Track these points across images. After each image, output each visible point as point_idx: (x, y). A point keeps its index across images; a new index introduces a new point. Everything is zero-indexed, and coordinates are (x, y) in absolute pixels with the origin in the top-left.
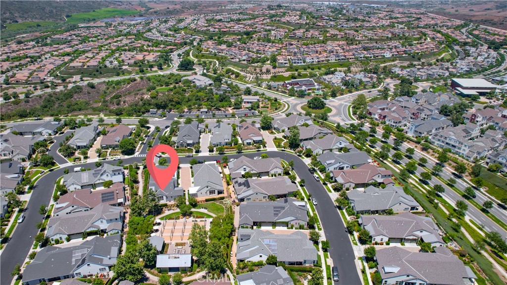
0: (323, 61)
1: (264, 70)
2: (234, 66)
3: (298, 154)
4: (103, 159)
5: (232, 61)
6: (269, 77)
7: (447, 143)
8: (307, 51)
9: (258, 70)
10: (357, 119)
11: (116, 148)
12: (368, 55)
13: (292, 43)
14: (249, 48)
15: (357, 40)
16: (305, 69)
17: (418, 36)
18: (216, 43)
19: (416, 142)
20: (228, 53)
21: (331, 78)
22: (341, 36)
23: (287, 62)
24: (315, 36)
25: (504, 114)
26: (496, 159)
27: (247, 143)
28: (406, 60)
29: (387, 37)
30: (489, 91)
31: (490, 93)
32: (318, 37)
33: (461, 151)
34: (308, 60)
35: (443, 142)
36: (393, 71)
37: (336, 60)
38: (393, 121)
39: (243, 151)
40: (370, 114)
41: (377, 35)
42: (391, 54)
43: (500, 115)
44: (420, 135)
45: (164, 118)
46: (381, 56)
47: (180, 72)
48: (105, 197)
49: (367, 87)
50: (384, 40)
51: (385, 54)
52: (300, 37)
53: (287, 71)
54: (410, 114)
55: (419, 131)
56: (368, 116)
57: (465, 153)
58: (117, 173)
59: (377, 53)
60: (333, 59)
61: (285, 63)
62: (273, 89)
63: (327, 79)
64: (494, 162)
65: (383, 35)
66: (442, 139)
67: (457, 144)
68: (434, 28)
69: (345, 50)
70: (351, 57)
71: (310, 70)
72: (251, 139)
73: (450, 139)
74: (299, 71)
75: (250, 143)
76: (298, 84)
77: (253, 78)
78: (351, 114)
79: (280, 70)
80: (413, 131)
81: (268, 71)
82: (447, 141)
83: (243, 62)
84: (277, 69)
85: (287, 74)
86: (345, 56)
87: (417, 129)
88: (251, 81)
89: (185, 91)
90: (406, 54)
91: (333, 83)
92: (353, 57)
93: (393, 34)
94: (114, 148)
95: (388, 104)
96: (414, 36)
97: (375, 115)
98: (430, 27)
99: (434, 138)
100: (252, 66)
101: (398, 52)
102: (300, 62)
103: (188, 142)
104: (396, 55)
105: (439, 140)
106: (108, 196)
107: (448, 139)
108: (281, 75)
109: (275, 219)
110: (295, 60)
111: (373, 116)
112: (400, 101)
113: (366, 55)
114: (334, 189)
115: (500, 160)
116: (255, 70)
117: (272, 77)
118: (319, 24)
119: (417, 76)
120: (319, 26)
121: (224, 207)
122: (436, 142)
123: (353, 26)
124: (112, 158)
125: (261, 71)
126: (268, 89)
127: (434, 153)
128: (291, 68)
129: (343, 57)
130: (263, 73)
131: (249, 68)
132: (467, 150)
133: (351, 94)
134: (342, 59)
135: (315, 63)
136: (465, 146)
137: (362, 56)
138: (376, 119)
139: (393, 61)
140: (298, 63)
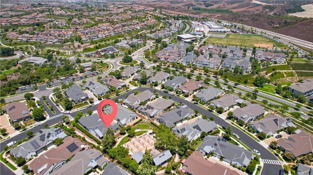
0: (108, 35)
1: (76, 46)
2: (51, 47)
3: (150, 86)
4: (23, 130)
5: (46, 44)
6: (82, 50)
7: (203, 64)
8: (93, 31)
9: (72, 47)
10: (154, 63)
11: (26, 120)
12: (129, 29)
13: (77, 27)
14: (51, 34)
15: (115, 22)
16: (101, 42)
17: (144, 16)
18: (18, 33)
19: (189, 67)
20: (37, 39)
21: (122, 44)
22: (105, 20)
23: (88, 39)
24: (89, 22)
25: (209, 47)
26: (225, 66)
27: (118, 88)
28: (148, 29)
29: (130, 18)
30: (195, 39)
31: (195, 40)
32: (91, 22)
33: (210, 66)
34: (100, 36)
35: (201, 64)
36: (147, 36)
37: (114, 34)
38: (173, 60)
39: (119, 94)
40: (159, 59)
41: (124, 18)
42: (140, 27)
43: (208, 48)
44: (189, 63)
45: (38, 90)
46: (136, 29)
47: (6, 58)
48: (71, 148)
49: (142, 46)
50: (129, 20)
51: (137, 28)
52: (79, 23)
53: (91, 44)
54: (178, 55)
55: (188, 62)
56: (158, 60)
57: (212, 67)
58: (59, 132)
59: (133, 28)
60: (112, 33)
61: (87, 40)
62: (91, 57)
63: (119, 45)
64: (225, 67)
65: (127, 17)
66: (200, 63)
67: (208, 64)
68: (143, 12)
69: (114, 28)
70: (121, 31)
71: (103, 42)
72: (120, 86)
73: (204, 62)
74: (98, 43)
75: (120, 88)
76: (106, 51)
77: (71, 53)
78: (148, 61)
79: (86, 44)
80: (185, 62)
81: (79, 47)
82: (203, 63)
83: (56, 43)
84: (84, 44)
85: (92, 46)
86: (118, 31)
87: (187, 61)
88: (70, 54)
89: (30, 69)
90: (146, 26)
91: (124, 47)
92: (122, 31)
93: (132, 16)
94: (25, 120)
95: (164, 52)
96: (142, 17)
97: (162, 59)
98: (141, 12)
99: (196, 63)
100: (66, 45)
101: (142, 26)
102: (95, 38)
103: (82, 99)
104: (142, 27)
105: (199, 64)
106: (72, 147)
107: (203, 62)
108: (89, 48)
109: (181, 118)
110: (92, 37)
111: (161, 60)
112: (167, 50)
113: (128, 29)
114: (185, 97)
115: (227, 66)
116: (70, 47)
117: (84, 49)
118: (85, 14)
119: (159, 37)
120: (85, 15)
121: (147, 124)
122: (198, 65)
123: (106, 14)
124: (31, 127)
125: (74, 47)
126: (88, 57)
127: (200, 70)
128: (92, 43)
129: (117, 32)
130: (76, 48)
131: (64, 46)
132: (212, 64)
133: (137, 51)
134: (118, 33)
135: (104, 37)
136: (212, 63)
137: (126, 30)
138: (163, 61)
139: (142, 30)
140: (94, 39)
